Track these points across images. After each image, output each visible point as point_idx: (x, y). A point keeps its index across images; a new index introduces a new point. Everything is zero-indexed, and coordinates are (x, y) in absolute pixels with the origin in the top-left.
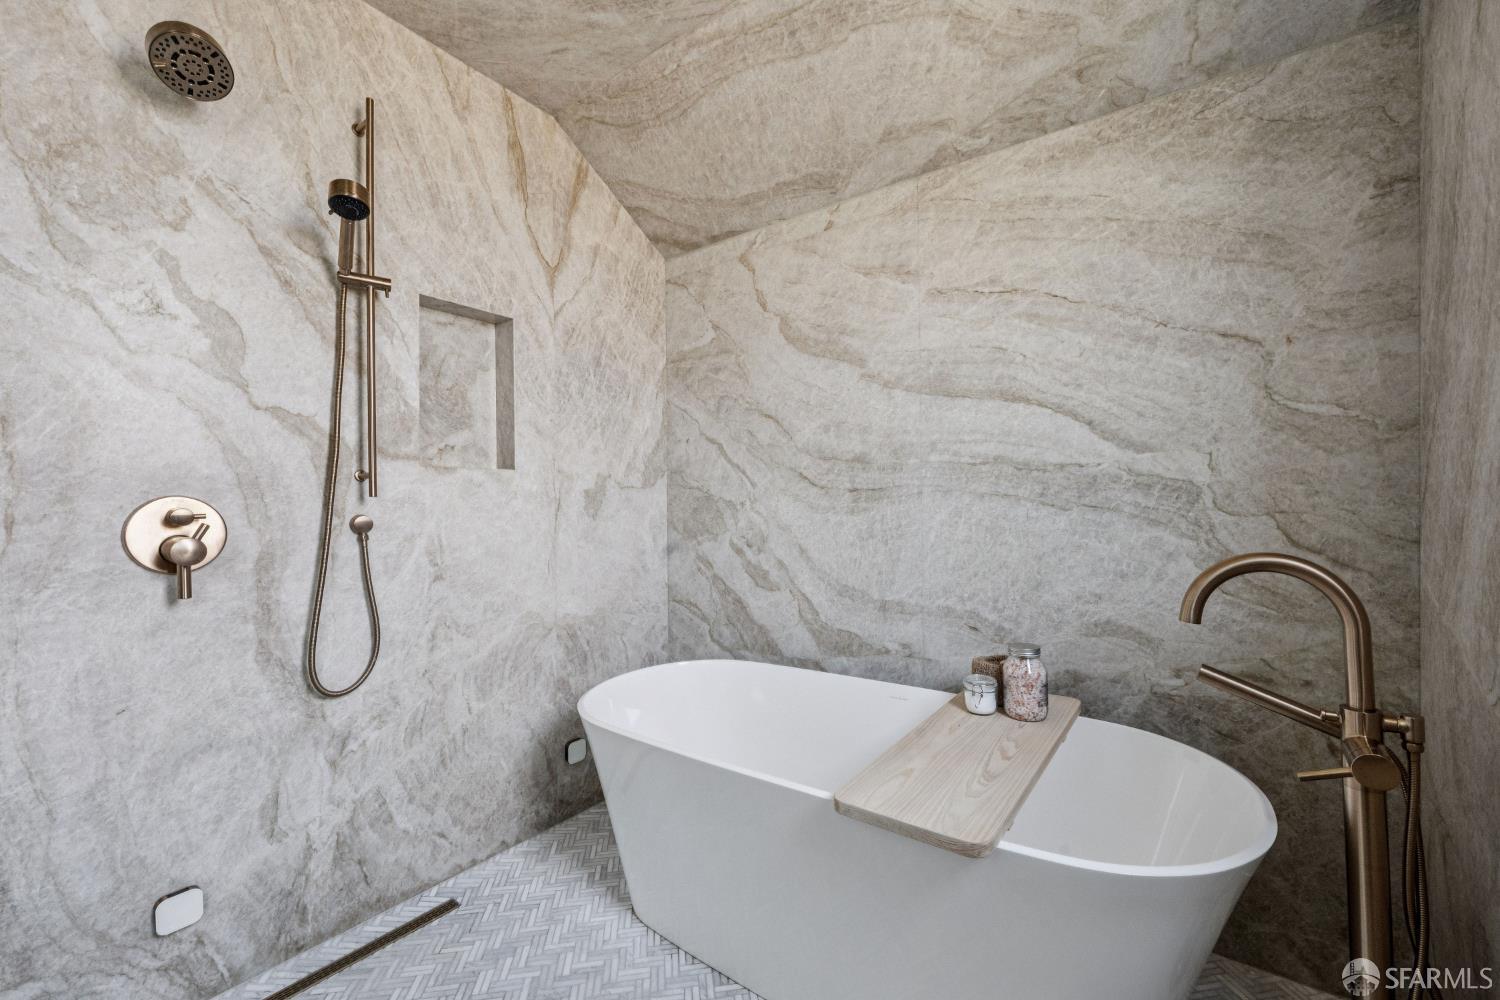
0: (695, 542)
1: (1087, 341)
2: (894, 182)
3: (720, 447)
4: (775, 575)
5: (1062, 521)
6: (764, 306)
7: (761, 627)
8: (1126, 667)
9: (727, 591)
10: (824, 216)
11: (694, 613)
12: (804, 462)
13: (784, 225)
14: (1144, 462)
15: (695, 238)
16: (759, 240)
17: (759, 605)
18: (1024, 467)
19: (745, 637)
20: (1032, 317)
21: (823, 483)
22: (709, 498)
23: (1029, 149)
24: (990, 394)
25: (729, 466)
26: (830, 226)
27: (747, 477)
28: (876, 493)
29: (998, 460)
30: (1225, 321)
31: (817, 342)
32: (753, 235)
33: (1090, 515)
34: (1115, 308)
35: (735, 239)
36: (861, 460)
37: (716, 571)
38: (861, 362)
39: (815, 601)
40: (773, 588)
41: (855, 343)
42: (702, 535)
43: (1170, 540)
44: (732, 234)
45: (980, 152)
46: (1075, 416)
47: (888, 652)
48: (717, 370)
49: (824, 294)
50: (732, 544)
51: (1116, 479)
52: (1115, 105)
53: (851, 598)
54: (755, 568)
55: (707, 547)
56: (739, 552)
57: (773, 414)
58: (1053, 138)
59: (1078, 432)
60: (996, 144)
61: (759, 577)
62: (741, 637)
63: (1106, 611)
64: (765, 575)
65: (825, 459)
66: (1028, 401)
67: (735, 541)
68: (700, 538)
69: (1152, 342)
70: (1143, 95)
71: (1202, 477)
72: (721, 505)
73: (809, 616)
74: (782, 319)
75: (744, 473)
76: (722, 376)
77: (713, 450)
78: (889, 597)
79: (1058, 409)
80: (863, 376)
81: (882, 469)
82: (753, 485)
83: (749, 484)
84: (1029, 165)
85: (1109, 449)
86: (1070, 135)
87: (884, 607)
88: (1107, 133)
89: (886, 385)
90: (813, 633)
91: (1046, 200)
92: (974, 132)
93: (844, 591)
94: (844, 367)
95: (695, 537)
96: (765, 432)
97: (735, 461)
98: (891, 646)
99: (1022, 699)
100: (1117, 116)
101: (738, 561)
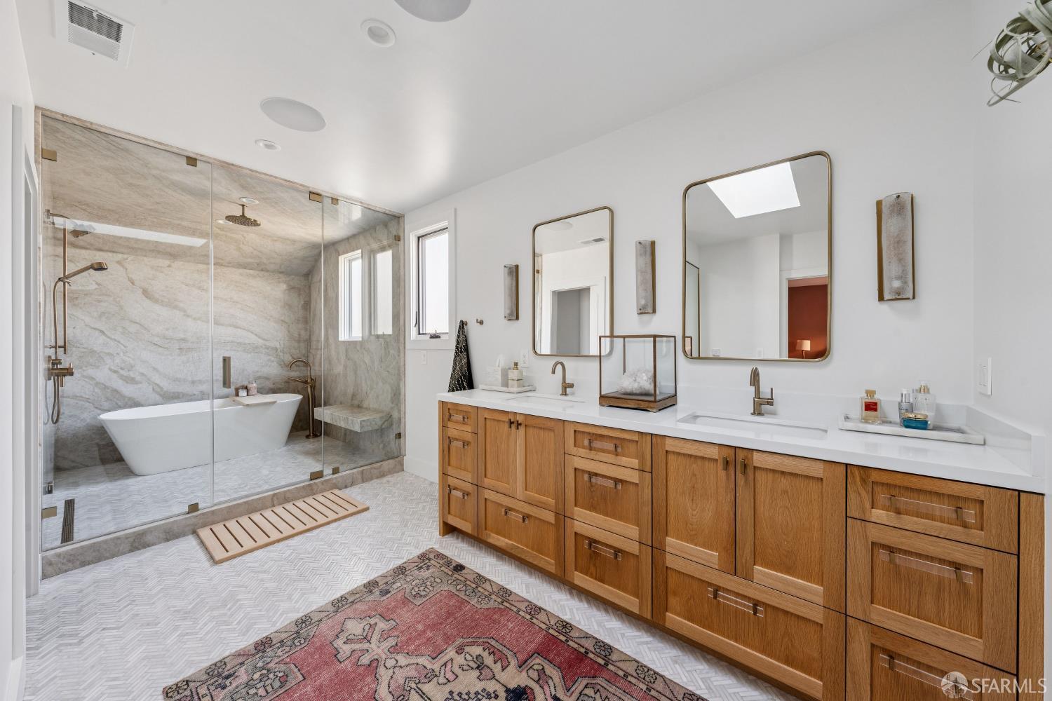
0: (80, 370)
1: (256, 318)
2: (198, 263)
3: (102, 332)
4: (138, 378)
5: (249, 355)
6: (133, 283)
7: (130, 399)
8: (264, 385)
9: (106, 387)
10: (167, 262)
11: (81, 400)
12: (156, 340)
13: (145, 258)
14: (268, 344)
15: (88, 247)
16: (130, 259)
17: (128, 390)
18: (240, 344)
19: (120, 404)
20: (242, 309)
21: (166, 346)
22: (92, 352)
23: (241, 271)
24: (230, 326)
25: (108, 340)
26: (169, 266)
27: (122, 344)
28: (190, 350)
29: (232, 342)
30: (283, 318)
31: (162, 301)
32: (125, 256)
33: (256, 354)
34: (262, 311)
35: (115, 254)
36: (184, 340)
37: (98, 380)
38: (185, 311)
39: (161, 385)
40: (137, 383)
41: (181, 305)
42: (86, 367)
43: (273, 359)
44: (114, 252)
45: (228, 266)
46: (252, 333)
47: (195, 395)
48: (100, 301)
49: (167, 287)
50: (110, 369)
51: (262, 347)
52: (262, 270)
53: (179, 381)
54: (126, 377)
55: (90, 372)
56: (115, 372)
57: (138, 321)
58: (248, 271)
59: (253, 336)
60: (233, 267)
61: (130, 380)
62: (117, 404)
63: (259, 374)
64: (133, 379)
65: (167, 339)
66: (241, 328)
67: (113, 368)
68: (84, 368)
69: (269, 320)
70: (268, 271)
71: (278, 346)
72: (101, 354)
73: (159, 390)
74: (144, 290)
75: (119, 342)
76: (102, 304)
77: (97, 333)
78: (195, 379)
79: (248, 331)
80: (184, 315)
81: (193, 343)
82: (125, 347)
83: (123, 347)
84: (241, 274)
85: (260, 340)
86: (251, 272)
87: (193, 382)
88: (260, 275)
89: (194, 319)
90: (161, 395)
91: (246, 284)
92: (230, 263)
93: (176, 380)
94: (175, 311)
95: (81, 368)
96: (133, 328)
97: (113, 337)
98: (195, 393)
99: (254, 391)
100: (263, 273)
101: (115, 376)
